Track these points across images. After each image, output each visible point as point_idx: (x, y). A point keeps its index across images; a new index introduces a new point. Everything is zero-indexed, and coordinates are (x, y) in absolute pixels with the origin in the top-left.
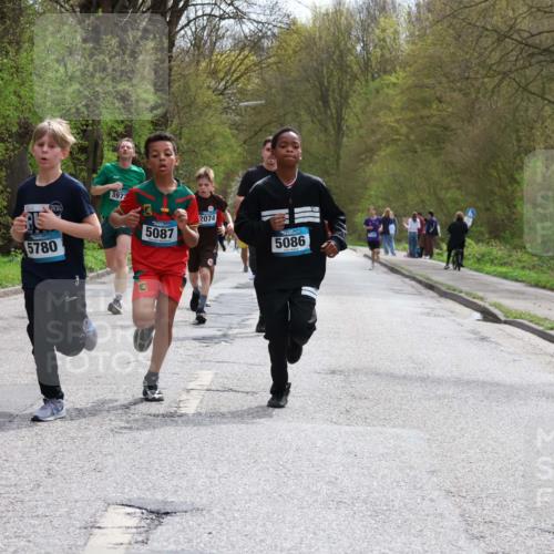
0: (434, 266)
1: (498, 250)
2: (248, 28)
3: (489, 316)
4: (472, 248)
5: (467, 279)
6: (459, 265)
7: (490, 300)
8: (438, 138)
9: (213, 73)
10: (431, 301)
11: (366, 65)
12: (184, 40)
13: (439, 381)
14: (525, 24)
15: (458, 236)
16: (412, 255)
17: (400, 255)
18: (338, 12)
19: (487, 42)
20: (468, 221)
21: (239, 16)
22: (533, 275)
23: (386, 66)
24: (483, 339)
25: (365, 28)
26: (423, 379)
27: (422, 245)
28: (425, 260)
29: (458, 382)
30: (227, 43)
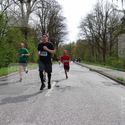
0: (78, 63)
1: (83, 61)
2: (64, 45)
3: (82, 66)
4: (81, 61)
5: (81, 63)
6: (80, 62)
7: (83, 65)
8: (78, 53)
9: (61, 48)
10: (78, 65)
11: (73, 47)
12: (59, 46)
13: (79, 71)
14: (85, 44)
15: (80, 60)
16: (77, 62)
17: (75, 62)
18: (70, 43)
19: (82, 45)
20: (81, 59)
21: (63, 44)
22: (86, 63)
23: (74, 47)
24: (82, 68)
25: (72, 45)
26: (78, 71)
27: (77, 61)
28: (78, 62)
29: (80, 71)
30: (62, 46)
